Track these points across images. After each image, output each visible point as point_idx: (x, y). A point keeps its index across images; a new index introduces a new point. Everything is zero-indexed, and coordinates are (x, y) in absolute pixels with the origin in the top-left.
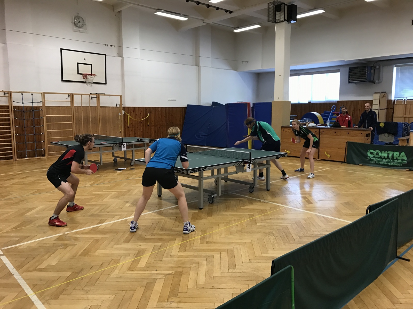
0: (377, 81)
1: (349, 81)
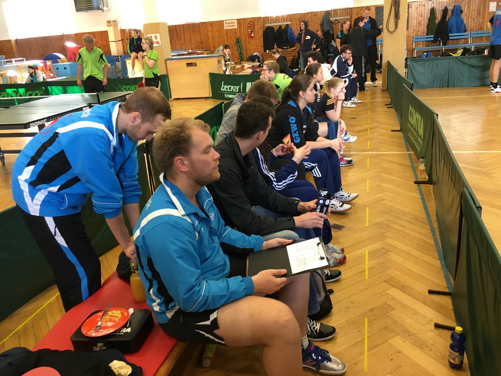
0: (105, 8)
1: (76, 9)
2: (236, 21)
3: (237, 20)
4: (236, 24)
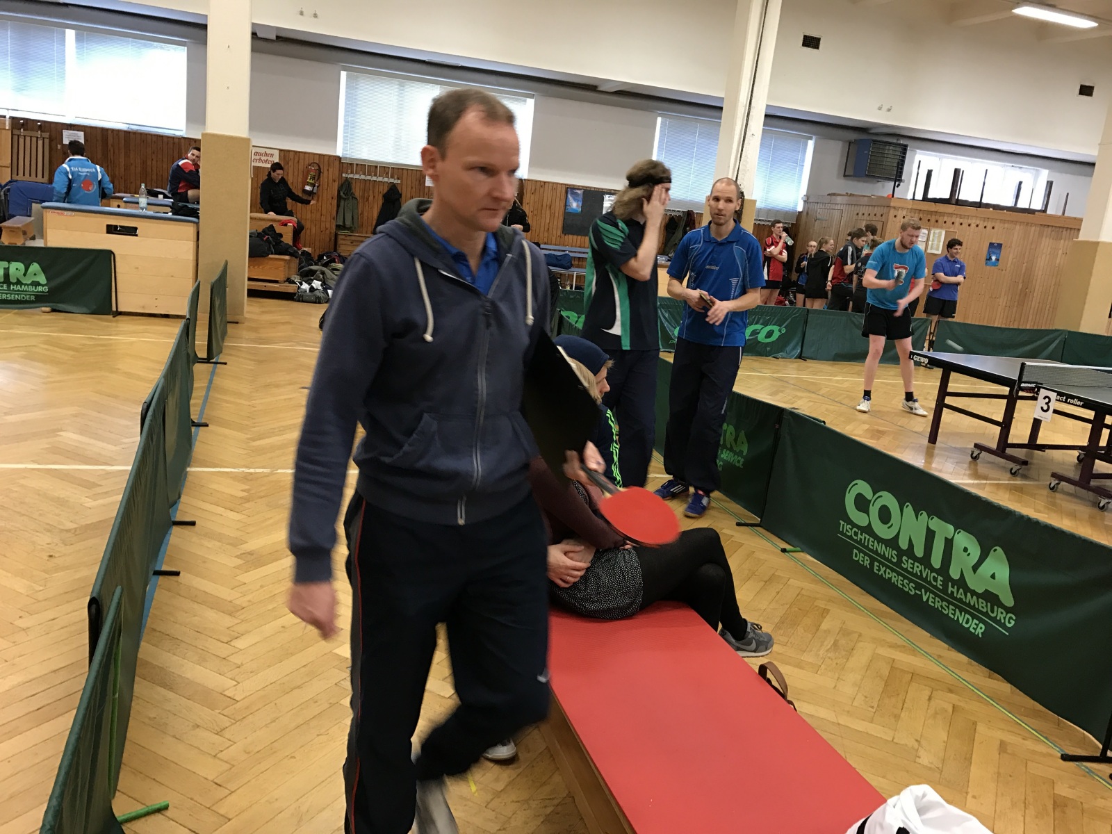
2: (277, 153)
3: (281, 150)
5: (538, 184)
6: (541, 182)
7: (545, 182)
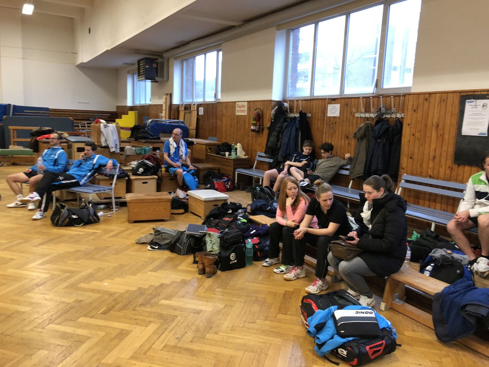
2: (246, 104)
3: (248, 102)
4: (246, 109)
5: (422, 97)
6: (424, 94)
7: (430, 94)
